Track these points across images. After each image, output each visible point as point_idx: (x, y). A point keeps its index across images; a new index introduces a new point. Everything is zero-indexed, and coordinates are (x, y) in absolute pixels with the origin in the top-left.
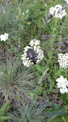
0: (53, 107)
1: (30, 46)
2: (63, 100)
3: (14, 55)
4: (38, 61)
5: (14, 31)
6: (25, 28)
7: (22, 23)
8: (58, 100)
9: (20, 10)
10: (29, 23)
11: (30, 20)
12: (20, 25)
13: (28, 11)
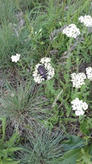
0: (71, 138)
1: (41, 63)
2: (83, 131)
3: (25, 79)
4: (49, 78)
5: (26, 52)
6: (38, 49)
7: (35, 43)
8: (76, 131)
9: (32, 29)
10: (42, 43)
11: (43, 39)
12: (32, 45)
13: (41, 30)
